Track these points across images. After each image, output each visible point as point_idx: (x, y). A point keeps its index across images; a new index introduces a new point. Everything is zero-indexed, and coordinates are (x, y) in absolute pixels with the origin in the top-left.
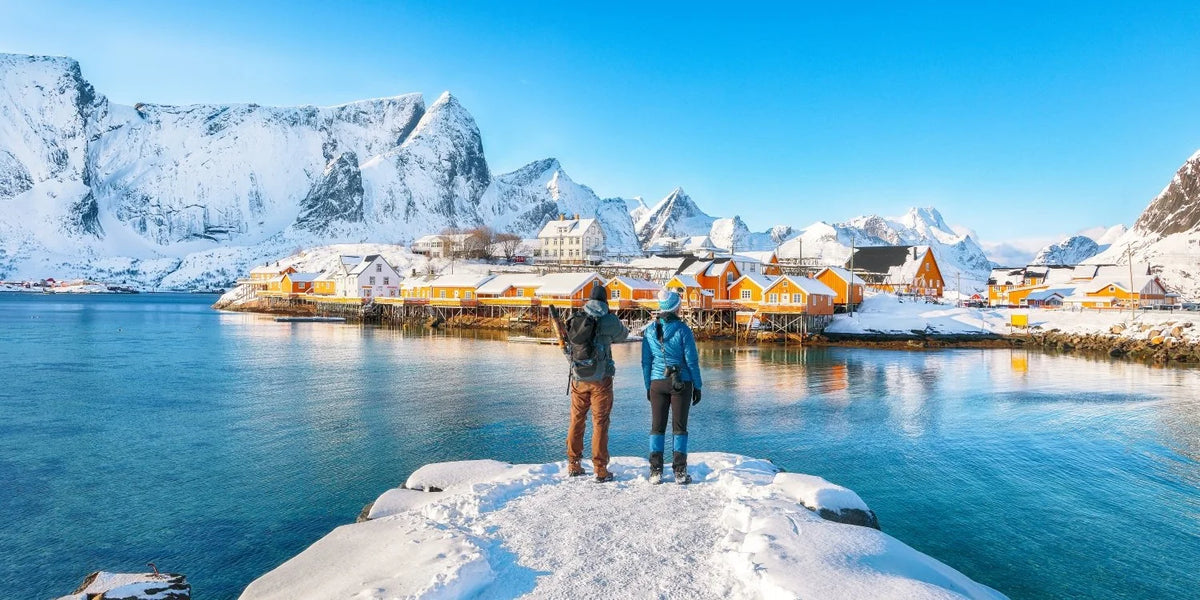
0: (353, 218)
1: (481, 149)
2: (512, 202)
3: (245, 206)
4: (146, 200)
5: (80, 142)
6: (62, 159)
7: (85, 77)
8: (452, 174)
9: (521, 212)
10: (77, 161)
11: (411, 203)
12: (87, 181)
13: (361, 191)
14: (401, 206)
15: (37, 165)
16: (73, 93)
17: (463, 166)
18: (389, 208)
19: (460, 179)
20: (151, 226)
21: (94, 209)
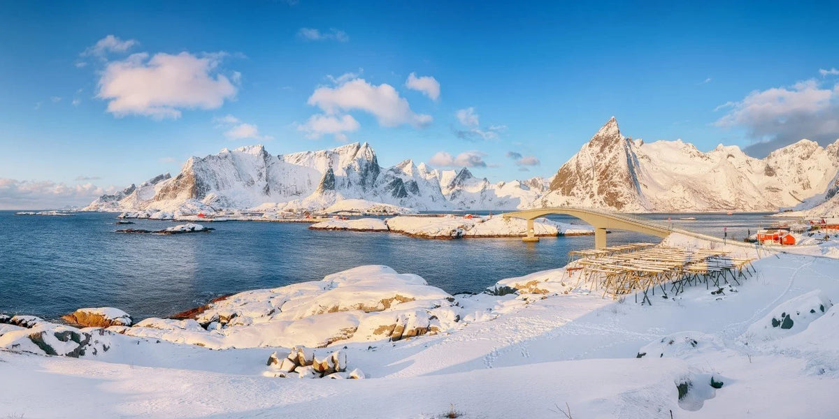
0: (331, 189)
1: (376, 161)
2: (387, 179)
3: (306, 184)
4: (281, 184)
5: (265, 169)
6: (261, 175)
7: (265, 149)
8: (367, 170)
9: (389, 183)
10: (264, 175)
11: (349, 183)
12: (267, 181)
13: (334, 180)
14: (347, 184)
15: (256, 178)
16: (263, 155)
17: (370, 167)
18: (343, 185)
19: (369, 172)
20: (283, 193)
21: (268, 189)
